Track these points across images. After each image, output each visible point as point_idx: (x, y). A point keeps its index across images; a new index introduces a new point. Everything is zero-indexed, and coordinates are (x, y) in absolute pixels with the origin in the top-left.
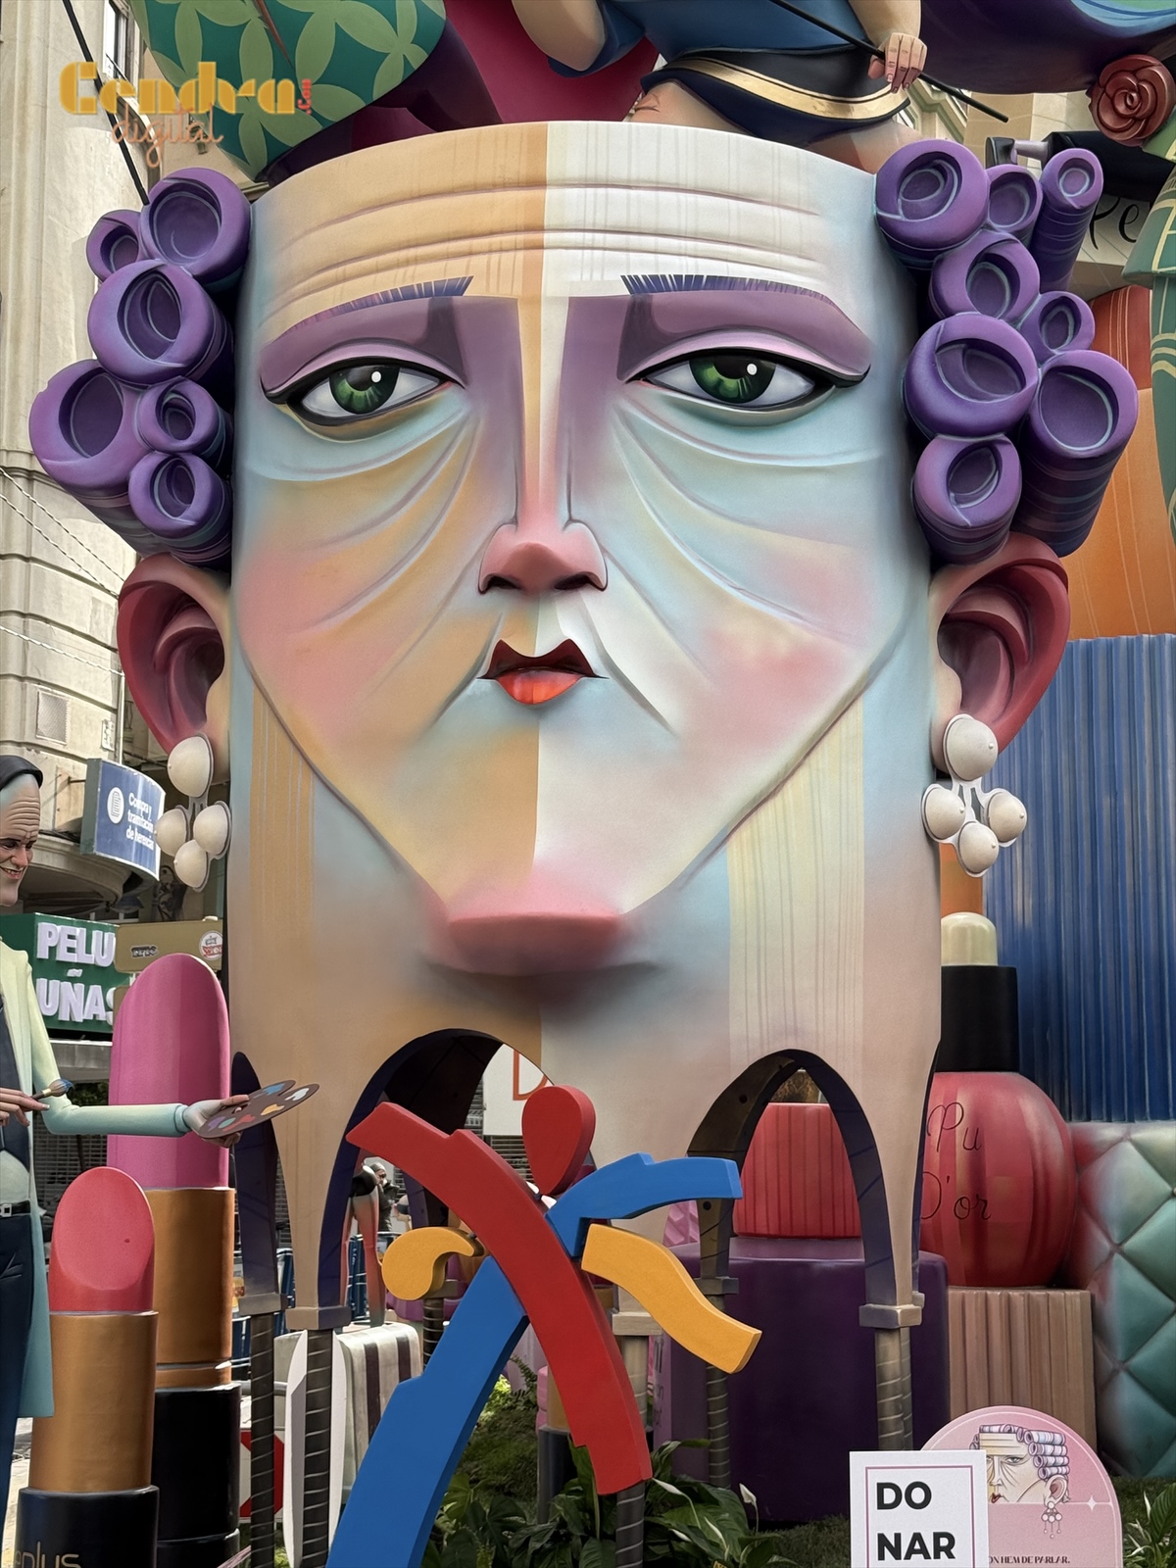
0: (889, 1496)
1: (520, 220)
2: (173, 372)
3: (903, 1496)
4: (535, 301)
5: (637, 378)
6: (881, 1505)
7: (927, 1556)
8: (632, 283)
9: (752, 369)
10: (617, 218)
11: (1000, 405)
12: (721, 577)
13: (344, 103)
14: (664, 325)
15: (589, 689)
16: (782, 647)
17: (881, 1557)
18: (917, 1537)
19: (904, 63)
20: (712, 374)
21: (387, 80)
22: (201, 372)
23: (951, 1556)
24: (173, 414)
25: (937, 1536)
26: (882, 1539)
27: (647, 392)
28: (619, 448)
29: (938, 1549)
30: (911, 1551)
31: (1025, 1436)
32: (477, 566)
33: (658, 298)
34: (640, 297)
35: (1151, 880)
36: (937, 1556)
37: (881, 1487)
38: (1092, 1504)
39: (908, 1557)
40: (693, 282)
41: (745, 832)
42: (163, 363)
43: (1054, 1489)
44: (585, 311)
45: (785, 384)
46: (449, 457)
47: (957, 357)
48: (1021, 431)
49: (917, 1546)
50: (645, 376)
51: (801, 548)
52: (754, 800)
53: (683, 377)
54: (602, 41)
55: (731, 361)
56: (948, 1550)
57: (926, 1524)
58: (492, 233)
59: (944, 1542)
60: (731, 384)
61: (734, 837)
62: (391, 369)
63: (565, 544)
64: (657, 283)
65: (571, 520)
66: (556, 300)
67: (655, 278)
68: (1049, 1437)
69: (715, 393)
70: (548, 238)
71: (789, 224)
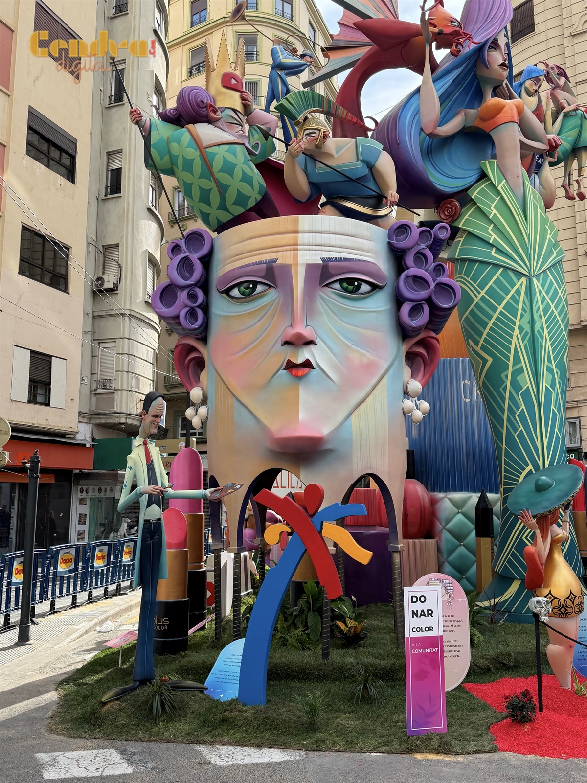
0: (415, 599)
1: (292, 242)
2: (191, 285)
3: (418, 599)
4: (296, 265)
5: (324, 286)
6: (413, 602)
7: (425, 616)
8: (323, 259)
9: (356, 284)
10: (319, 241)
11: (423, 294)
12: (348, 341)
13: (239, 210)
14: (332, 271)
15: (313, 372)
16: (365, 360)
17: (413, 617)
18: (423, 611)
19: (393, 200)
20: (345, 285)
21: (251, 204)
22: (199, 285)
23: (432, 616)
24: (192, 297)
25: (428, 610)
26: (413, 611)
27: (327, 290)
28: (320, 305)
29: (428, 614)
30: (421, 615)
31: (441, 581)
32: (281, 338)
33: (330, 264)
34: (326, 263)
35: (451, 425)
36: (428, 616)
37: (412, 597)
38: (460, 600)
39: (420, 617)
40: (340, 259)
41: (356, 412)
42: (189, 282)
43: (450, 596)
44: (310, 267)
45: (365, 288)
46: (272, 309)
47: (411, 280)
48: (429, 301)
49: (423, 614)
50: (327, 285)
51: (370, 333)
52: (358, 403)
53: (337, 286)
54: (310, 194)
55: (350, 281)
56: (431, 614)
57: (425, 607)
58: (284, 246)
59: (430, 612)
60: (350, 288)
61: (353, 414)
62: (255, 284)
63: (307, 332)
64: (330, 260)
65: (307, 325)
66: (302, 264)
67: (329, 258)
68: (448, 582)
69: (346, 290)
70: (299, 247)
71: (366, 243)
